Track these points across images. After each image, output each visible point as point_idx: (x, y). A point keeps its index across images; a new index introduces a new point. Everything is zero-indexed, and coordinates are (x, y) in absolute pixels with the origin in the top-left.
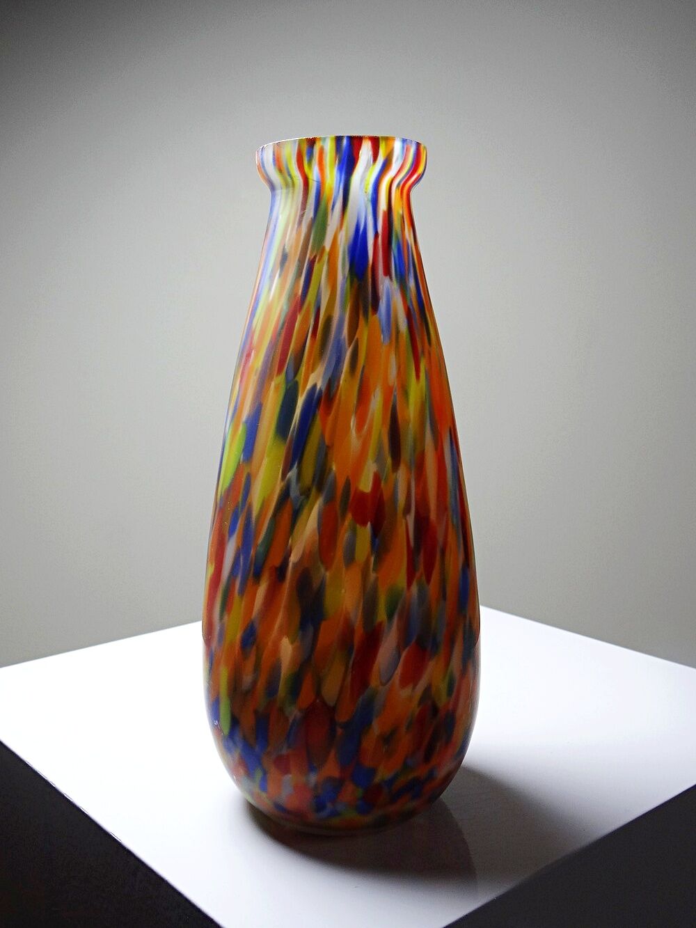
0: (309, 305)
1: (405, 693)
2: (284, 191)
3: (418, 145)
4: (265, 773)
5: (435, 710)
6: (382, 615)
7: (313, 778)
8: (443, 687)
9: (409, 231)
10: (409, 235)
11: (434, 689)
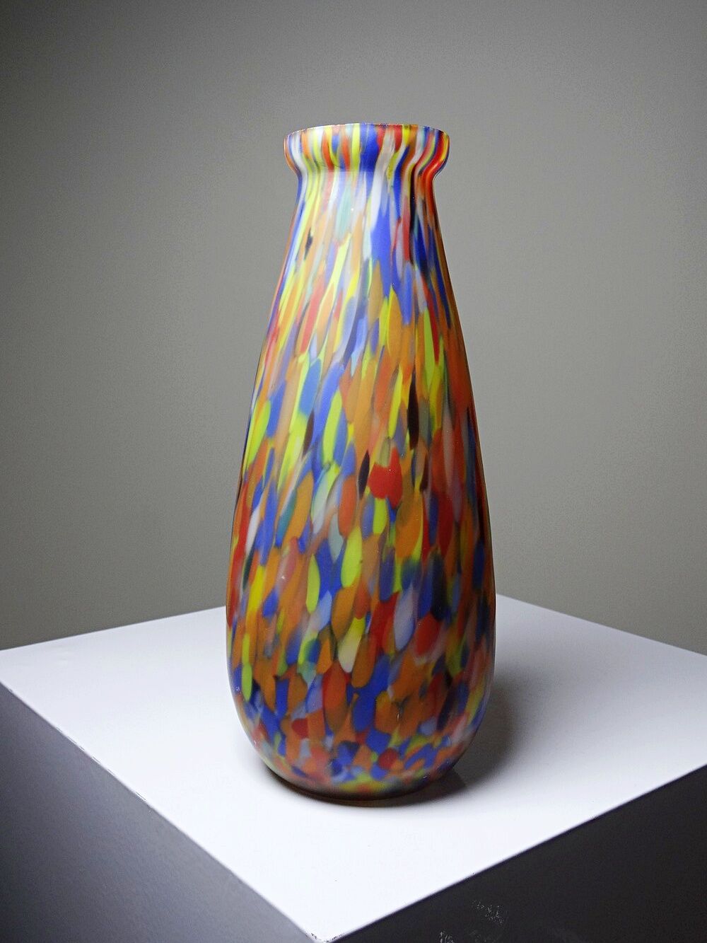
0: (333, 286)
1: (420, 662)
2: (311, 176)
3: (440, 134)
4: (284, 737)
5: (449, 679)
6: (397, 586)
7: (330, 742)
8: (457, 658)
9: (431, 217)
10: (431, 220)
11: (447, 660)
